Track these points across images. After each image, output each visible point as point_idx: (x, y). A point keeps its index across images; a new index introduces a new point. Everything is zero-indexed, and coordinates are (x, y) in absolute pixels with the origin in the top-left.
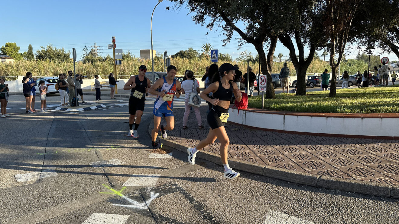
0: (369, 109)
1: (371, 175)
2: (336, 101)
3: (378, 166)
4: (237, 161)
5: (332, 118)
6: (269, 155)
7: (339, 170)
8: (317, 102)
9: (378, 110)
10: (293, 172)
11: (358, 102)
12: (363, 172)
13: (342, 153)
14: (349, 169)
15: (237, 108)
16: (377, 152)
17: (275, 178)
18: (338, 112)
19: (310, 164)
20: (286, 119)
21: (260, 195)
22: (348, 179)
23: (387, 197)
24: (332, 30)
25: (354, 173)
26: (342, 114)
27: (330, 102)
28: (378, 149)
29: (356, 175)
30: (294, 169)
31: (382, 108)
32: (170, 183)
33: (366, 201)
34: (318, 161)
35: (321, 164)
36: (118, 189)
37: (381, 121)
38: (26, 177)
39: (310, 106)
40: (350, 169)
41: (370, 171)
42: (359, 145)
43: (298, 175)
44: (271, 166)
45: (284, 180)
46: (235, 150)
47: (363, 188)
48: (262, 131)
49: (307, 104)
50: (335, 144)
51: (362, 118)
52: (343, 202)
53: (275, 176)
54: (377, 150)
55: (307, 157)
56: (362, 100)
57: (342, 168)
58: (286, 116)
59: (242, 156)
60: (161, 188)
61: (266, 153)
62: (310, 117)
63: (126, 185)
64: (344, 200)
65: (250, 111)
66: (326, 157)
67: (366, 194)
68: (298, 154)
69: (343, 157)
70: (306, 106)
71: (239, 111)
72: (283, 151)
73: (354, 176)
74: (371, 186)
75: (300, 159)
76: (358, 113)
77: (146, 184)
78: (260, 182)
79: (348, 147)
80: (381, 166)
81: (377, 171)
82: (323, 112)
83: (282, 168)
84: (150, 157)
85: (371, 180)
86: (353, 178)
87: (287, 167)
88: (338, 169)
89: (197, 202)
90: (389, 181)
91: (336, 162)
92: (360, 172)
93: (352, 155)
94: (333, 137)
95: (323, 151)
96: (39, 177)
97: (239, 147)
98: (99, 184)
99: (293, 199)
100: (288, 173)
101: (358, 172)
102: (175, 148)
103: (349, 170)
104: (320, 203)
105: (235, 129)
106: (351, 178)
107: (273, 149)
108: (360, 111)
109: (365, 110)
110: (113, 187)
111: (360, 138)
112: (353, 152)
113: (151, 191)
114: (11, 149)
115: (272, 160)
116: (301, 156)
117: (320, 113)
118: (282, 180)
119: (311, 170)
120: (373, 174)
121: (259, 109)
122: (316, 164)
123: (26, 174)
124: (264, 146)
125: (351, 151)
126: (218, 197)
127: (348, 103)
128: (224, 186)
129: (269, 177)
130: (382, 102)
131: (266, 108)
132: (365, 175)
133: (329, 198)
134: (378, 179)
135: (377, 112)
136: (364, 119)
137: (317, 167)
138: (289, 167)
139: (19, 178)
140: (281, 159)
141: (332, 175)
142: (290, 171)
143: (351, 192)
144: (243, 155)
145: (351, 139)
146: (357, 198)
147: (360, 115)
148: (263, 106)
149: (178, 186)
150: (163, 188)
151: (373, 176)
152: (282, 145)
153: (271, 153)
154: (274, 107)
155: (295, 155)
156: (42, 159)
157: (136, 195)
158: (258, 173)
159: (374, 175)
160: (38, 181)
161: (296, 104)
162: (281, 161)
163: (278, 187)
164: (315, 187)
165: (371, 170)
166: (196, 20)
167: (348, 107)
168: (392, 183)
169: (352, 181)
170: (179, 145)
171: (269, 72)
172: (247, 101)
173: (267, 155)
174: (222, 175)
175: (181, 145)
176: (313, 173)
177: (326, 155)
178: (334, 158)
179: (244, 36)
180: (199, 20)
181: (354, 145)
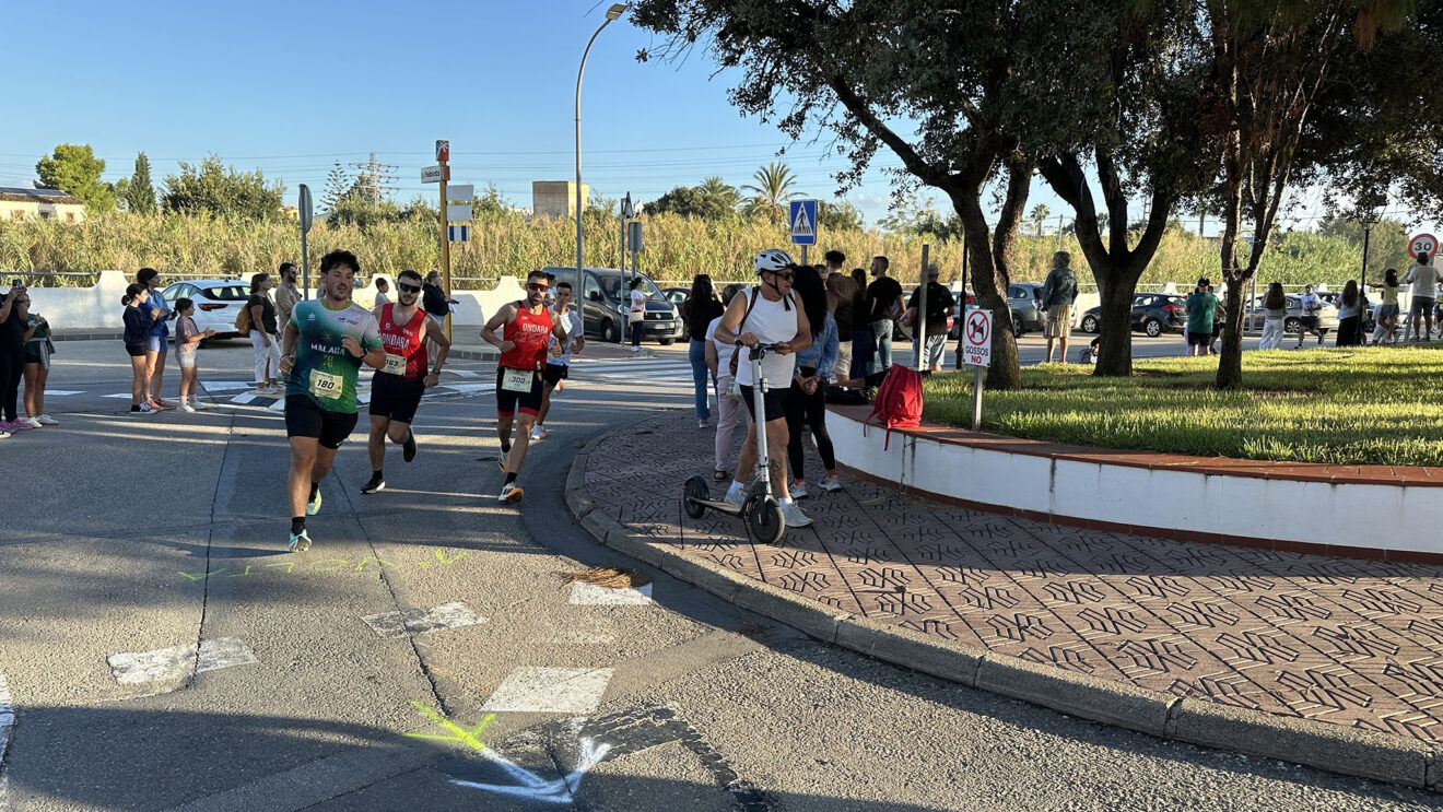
0: (1358, 447)
1: (1360, 701)
2: (1241, 408)
3: (1387, 669)
4: (884, 627)
5: (1225, 478)
6: (998, 609)
7: (1247, 678)
8: (1173, 412)
9: (1391, 452)
10: (1083, 679)
11: (1320, 417)
12: (1330, 687)
13: (1258, 610)
14: (1281, 676)
15: (883, 425)
16: (1383, 611)
17: (1018, 700)
18: (1245, 456)
19: (1142, 650)
20: (1057, 472)
21: (965, 765)
22: (1275, 714)
23: (1415, 789)
24: (1232, 148)
25: (1300, 693)
26: (1261, 463)
27: (1220, 412)
28: (1387, 600)
29: (1307, 700)
30: (1088, 668)
31: (1405, 444)
32: (648, 705)
33: (1340, 799)
34: (1170, 638)
35: (1180, 651)
36: (469, 723)
37: (1403, 494)
38: (147, 666)
39: (1145, 427)
40: (1286, 675)
41: (1356, 686)
42: (1321, 582)
43: (1099, 690)
44: (1004, 653)
45: (1048, 708)
46: (874, 585)
47: (1331, 751)
48: (971, 513)
49: (1134, 416)
50: (1232, 573)
51: (1334, 483)
52: (1257, 799)
53: (1020, 693)
54: (1385, 603)
55: (1133, 621)
56: (1336, 410)
57: (1257, 671)
58: (1058, 462)
59: (899, 609)
60: (615, 725)
61: (985, 601)
62: (1147, 471)
63: (493, 709)
64: (1260, 792)
65: (929, 438)
66: (1199, 623)
67: (1338, 771)
68: (1100, 608)
69: (1262, 628)
70: (1131, 429)
71: (891, 433)
72: (1046, 596)
73: (1297, 702)
74: (1357, 746)
75: (1106, 630)
76: (1320, 461)
77: (564, 707)
78: (966, 714)
79: (1281, 587)
80: (1398, 667)
81: (1381, 687)
82: (1192, 453)
83: (1043, 662)
84: (574, 600)
85: (1359, 720)
86: (1293, 710)
87: (1061, 658)
88: (1242, 675)
89: (744, 783)
90: (1423, 728)
91: (1235, 647)
92: (1322, 687)
93: (1293, 622)
94: (1225, 547)
95: (1191, 600)
96: (192, 666)
97: (888, 574)
98: (403, 702)
99: (1079, 783)
100: (1064, 685)
101: (1315, 687)
102: (660, 569)
103: (1282, 680)
104: (1176, 801)
105: (876, 500)
106: (1288, 711)
107: (1011, 588)
108: (1328, 454)
109: (1345, 452)
110: (449, 713)
111: (1324, 555)
112: (1296, 609)
113: (581, 734)
114: (89, 553)
115: (1009, 630)
116: (1110, 618)
117: (1183, 458)
118: (1041, 707)
119: (1145, 673)
120: (1368, 698)
121: (963, 431)
122: (1162, 652)
123: (148, 654)
124: (976, 571)
125: (1290, 606)
126: (817, 765)
127: (1285, 420)
128: (837, 724)
129: (997, 695)
130: (1406, 419)
131: (987, 427)
132: (1338, 703)
133: (1208, 785)
134: (1385, 720)
135: (1385, 459)
136: (1339, 486)
137: (1168, 664)
138: (1067, 660)
139: (123, 670)
140: (1041, 629)
141: (1219, 695)
142: (1071, 676)
143: (1285, 762)
144: (904, 605)
145: (1290, 558)
146: (1306, 788)
147: (1325, 472)
148: (978, 417)
149: (674, 718)
150: (625, 722)
151: (1367, 706)
152: (1042, 570)
153: (1004, 603)
154: (1018, 424)
155: (1090, 613)
156: (199, 599)
157: (530, 746)
158: (959, 677)
159: (1370, 700)
160: (191, 682)
161: (1096, 417)
162: (1040, 634)
163: (1029, 733)
164: (1157, 738)
165: (1361, 684)
166: (742, 102)
167: (1282, 436)
168: (1433, 738)
169: (1292, 723)
170: (676, 558)
171: (1000, 291)
172: (919, 400)
173: (991, 608)
174: (828, 678)
175: (683, 557)
176: (1152, 687)
177: (1201, 618)
178: (1229, 629)
179: (913, 163)
180: (753, 103)
181: (1302, 581)
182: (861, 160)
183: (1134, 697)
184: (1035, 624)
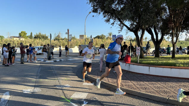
2: (176, 60)
4: (126, 88)
5: (174, 69)
6: (142, 86)
8: (166, 61)
10: (154, 95)
11: (187, 61)
13: (180, 86)
15: (125, 63)
18: (176, 66)
19: (163, 91)
20: (150, 69)
26: (179, 67)
27: (172, 61)
30: (155, 94)
32: (93, 97)
34: (167, 90)
35: (168, 92)
39: (162, 63)
43: (157, 97)
44: (143, 92)
46: (124, 83)
48: (138, 74)
49: (160, 61)
50: (175, 82)
53: (145, 97)
55: (161, 88)
58: (150, 67)
59: (128, 86)
61: (140, 85)
62: (163, 68)
63: (72, 97)
65: (132, 64)
68: (157, 86)
70: (160, 63)
72: (149, 85)
75: (158, 89)
76: (187, 67)
77: (82, 97)
78: (138, 100)
79: (183, 84)
82: (169, 66)
83: (149, 93)
84: (83, 84)
87: (151, 92)
95: (170, 85)
96: (33, 91)
97: (126, 82)
98: (60, 96)
100: (151, 96)
102: (95, 81)
107: (144, 84)
110: (66, 98)
112: (185, 87)
113: (84, 101)
115: (144, 89)
117: (167, 66)
118: (149, 99)
119: (164, 94)
121: (136, 64)
122: (166, 92)
124: (139, 82)
127: (182, 62)
129: (142, 97)
131: (140, 63)
139: (24, 91)
141: (175, 97)
142: (153, 95)
145: (184, 80)
149: (97, 99)
152: (148, 82)
154: (144, 63)
155: (155, 87)
157: (77, 102)
158: (137, 95)
160: (32, 93)
161: (155, 61)
163: (147, 102)
164: (166, 103)
167: (182, 64)
169: (186, 101)
171: (141, 45)
172: (130, 59)
176: (165, 96)
177: (171, 87)
178: (176, 89)
179: (129, 29)
180: (107, 21)
181: (186, 83)
182: (122, 29)
183: (162, 97)
184: (147, 88)
